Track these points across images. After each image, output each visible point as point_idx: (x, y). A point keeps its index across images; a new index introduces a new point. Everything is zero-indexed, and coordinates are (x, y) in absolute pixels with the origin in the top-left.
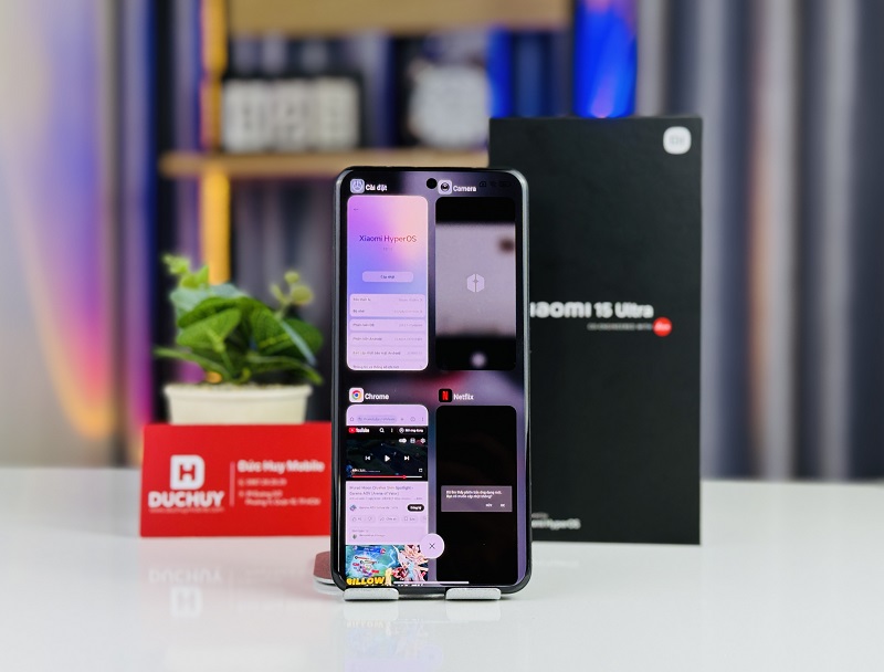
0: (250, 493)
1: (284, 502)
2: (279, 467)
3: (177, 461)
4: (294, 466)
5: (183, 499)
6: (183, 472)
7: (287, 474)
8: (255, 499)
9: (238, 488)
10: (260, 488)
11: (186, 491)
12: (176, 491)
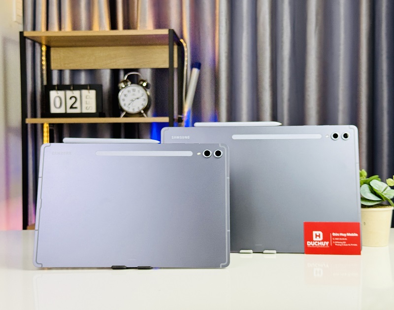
0: (336, 242)
1: (347, 245)
2: (345, 235)
3: (314, 233)
4: (349, 234)
5: (317, 243)
6: (316, 236)
7: (347, 237)
8: (337, 244)
9: (333, 241)
10: (339, 241)
11: (317, 241)
12: (315, 241)
